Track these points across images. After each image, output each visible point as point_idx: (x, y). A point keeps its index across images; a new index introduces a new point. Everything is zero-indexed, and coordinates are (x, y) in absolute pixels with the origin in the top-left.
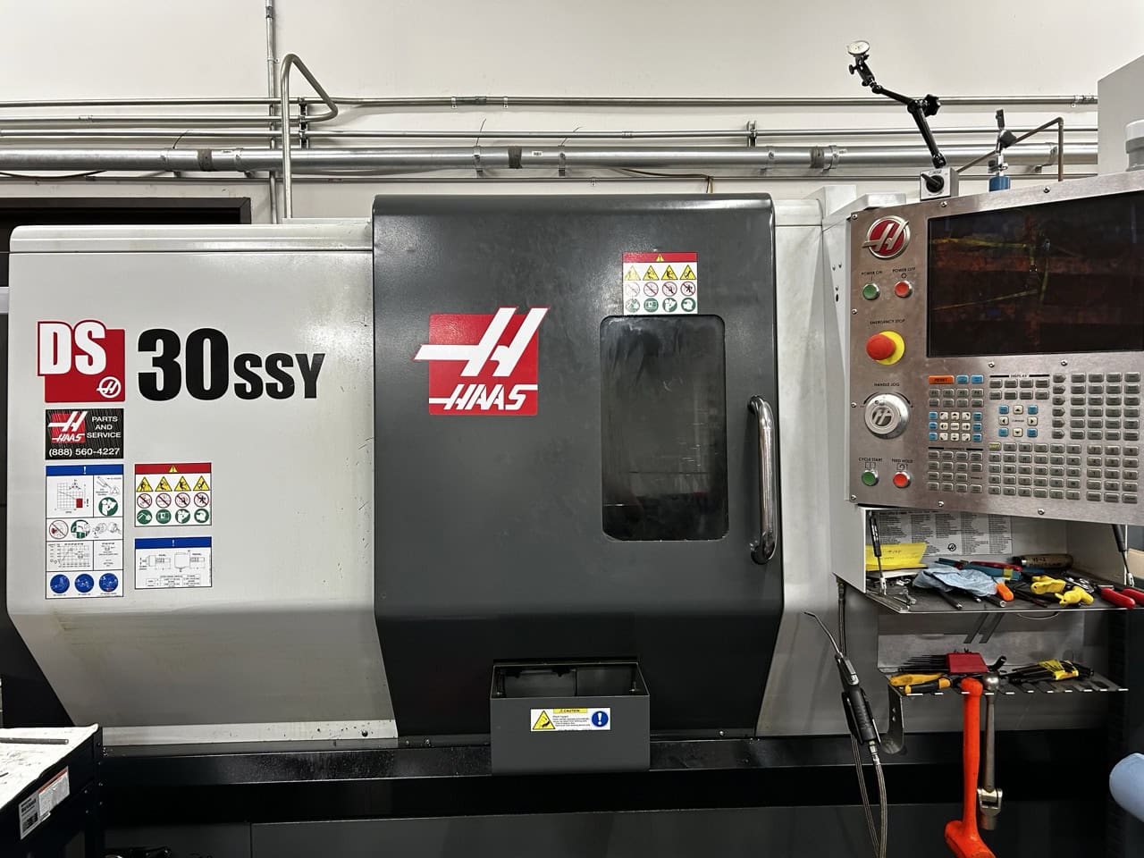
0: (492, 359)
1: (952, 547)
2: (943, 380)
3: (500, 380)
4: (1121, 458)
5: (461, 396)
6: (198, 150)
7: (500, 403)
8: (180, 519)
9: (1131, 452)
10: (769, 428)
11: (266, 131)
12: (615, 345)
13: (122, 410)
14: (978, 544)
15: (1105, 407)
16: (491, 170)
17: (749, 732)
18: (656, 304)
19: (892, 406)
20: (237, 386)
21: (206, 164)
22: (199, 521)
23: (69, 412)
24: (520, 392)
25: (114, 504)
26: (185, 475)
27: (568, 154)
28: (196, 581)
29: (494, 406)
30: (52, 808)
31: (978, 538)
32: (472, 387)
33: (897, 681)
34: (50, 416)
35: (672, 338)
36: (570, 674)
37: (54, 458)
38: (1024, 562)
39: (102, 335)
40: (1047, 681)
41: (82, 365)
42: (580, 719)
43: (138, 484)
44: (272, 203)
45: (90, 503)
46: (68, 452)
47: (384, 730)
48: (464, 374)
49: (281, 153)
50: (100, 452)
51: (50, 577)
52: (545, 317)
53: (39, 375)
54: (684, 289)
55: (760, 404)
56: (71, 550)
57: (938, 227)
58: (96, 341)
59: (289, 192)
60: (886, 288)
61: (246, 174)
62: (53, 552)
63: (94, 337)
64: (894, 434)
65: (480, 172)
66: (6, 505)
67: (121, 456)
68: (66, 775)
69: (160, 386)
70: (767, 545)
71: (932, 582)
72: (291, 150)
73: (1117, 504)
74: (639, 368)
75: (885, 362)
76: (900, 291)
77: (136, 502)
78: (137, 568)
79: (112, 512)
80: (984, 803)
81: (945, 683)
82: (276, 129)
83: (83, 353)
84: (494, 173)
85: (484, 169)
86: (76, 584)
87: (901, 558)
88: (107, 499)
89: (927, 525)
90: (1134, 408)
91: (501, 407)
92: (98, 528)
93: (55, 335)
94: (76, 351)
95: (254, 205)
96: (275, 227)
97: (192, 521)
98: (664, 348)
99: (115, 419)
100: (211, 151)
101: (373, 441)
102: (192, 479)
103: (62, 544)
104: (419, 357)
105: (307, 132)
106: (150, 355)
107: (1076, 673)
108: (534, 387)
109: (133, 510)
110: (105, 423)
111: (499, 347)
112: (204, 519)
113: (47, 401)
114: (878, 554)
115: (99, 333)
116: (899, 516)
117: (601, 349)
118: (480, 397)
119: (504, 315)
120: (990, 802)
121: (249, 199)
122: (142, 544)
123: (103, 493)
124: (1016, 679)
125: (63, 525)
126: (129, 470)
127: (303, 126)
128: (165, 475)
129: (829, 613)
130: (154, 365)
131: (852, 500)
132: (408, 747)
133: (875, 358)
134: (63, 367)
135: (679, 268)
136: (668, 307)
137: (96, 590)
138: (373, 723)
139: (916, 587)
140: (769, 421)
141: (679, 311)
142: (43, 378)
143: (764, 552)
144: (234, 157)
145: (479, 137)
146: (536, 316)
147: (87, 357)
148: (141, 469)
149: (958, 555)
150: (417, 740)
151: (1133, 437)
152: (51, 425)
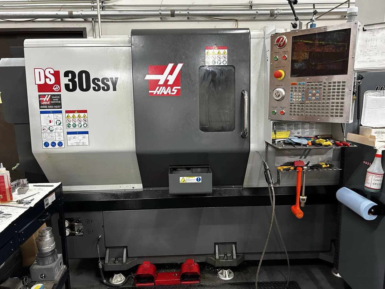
0: (167, 79)
1: (298, 133)
2: (294, 84)
3: (170, 85)
4: (339, 104)
5: (158, 90)
6: (68, 11)
7: (170, 92)
8: (79, 126)
9: (342, 103)
10: (247, 99)
11: (89, 4)
12: (203, 75)
13: (60, 95)
14: (306, 132)
15: (336, 91)
17: (241, 186)
18: (215, 62)
19: (280, 92)
21: (71, 16)
23: (45, 95)
24: (175, 89)
25: (60, 122)
26: (80, 114)
27: (190, 12)
28: (85, 144)
29: (168, 93)
30: (52, 202)
31: (306, 130)
32: (161, 87)
33: (279, 168)
34: (40, 96)
35: (220, 73)
36: (190, 170)
37: (42, 109)
38: (318, 137)
39: (53, 72)
40: (320, 168)
41: (48, 82)
42: (193, 180)
43: (66, 116)
44: (93, 30)
45: (53, 122)
46: (46, 107)
47: (139, 187)
48: (159, 84)
49: (97, 12)
50: (55, 107)
51: (44, 142)
52: (182, 67)
53: (36, 84)
54: (223, 58)
55: (245, 92)
56: (49, 135)
57: (294, 38)
58: (51, 74)
59: (99, 26)
60: (280, 57)
61: (84, 19)
62: (44, 135)
63: (51, 73)
64: (281, 99)
65: (161, 18)
66: (29, 124)
67: (61, 108)
68: (54, 194)
69: (71, 88)
70: (245, 133)
71: (290, 141)
72: (100, 11)
73: (338, 117)
74: (210, 82)
75: (279, 79)
76: (284, 58)
77: (66, 121)
78: (68, 140)
79: (60, 124)
80: (301, 200)
81: (292, 168)
82: (93, 4)
84: (166, 19)
85: (163, 18)
86: (51, 144)
87: (283, 135)
88: (58, 120)
89: (291, 127)
90: (344, 90)
91: (170, 94)
92: (56, 129)
93: (39, 72)
94: (46, 77)
95: (87, 30)
96: (95, 39)
97: (83, 127)
98: (217, 75)
99: (59, 97)
100: (72, 11)
101: (133, 103)
102: (82, 115)
103: (46, 133)
104: (146, 78)
105: (104, 5)
106: (67, 78)
107: (328, 166)
108: (180, 88)
109: (65, 124)
110: (56, 98)
111: (169, 75)
112: (86, 126)
113: (39, 92)
114: (275, 134)
115: (52, 72)
116: (284, 124)
117: (199, 76)
118: (164, 90)
119: (170, 66)
120: (303, 200)
121: (86, 28)
122: (69, 133)
123: (56, 119)
124: (312, 168)
125: (46, 128)
126: (64, 112)
127: (102, 3)
128: (74, 114)
129: (263, 152)
130: (69, 81)
131: (269, 119)
132: (146, 191)
133: (276, 78)
134: (43, 82)
135: (222, 51)
136: (219, 63)
137: (57, 146)
138: (136, 184)
139: (286, 143)
140: (247, 97)
141: (222, 64)
142: (37, 85)
143: (244, 135)
144: (80, 14)
145: (160, 6)
146: (180, 66)
147: (49, 79)
148: (67, 112)
149: (300, 135)
150: (148, 189)
151: (343, 99)
152: (40, 99)
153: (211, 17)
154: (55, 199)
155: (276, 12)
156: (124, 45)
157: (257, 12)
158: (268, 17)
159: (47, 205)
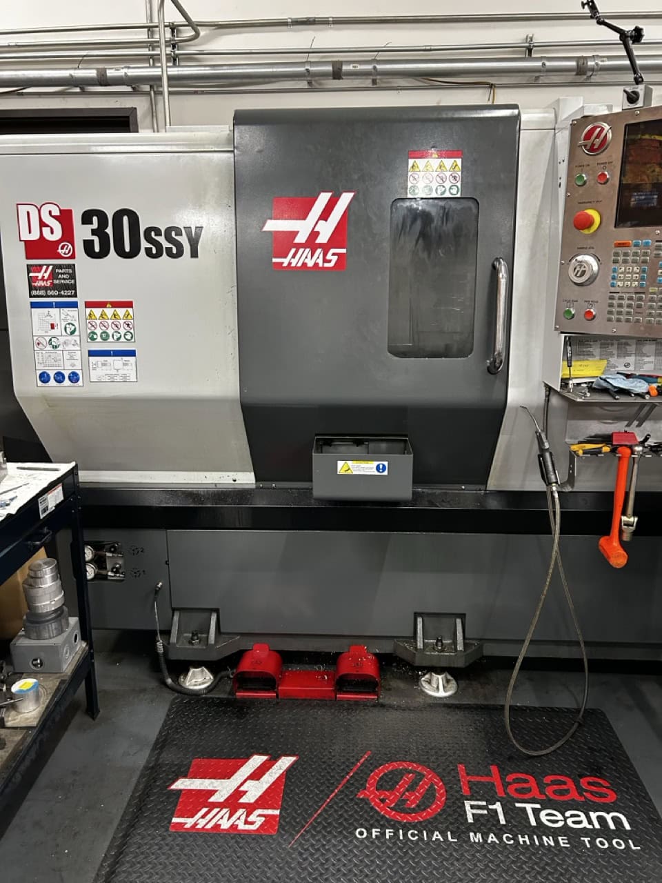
0: (315, 230)
1: (627, 365)
2: (624, 244)
3: (320, 245)
5: (294, 257)
6: (97, 69)
7: (320, 262)
8: (115, 338)
10: (504, 280)
11: (145, 51)
12: (401, 219)
13: (74, 265)
14: (645, 363)
16: (319, 81)
17: (482, 487)
18: (431, 190)
19: (586, 262)
20: (146, 249)
21: (103, 80)
22: (127, 340)
23: (41, 266)
24: (334, 254)
25: (74, 327)
26: (117, 309)
27: (379, 67)
28: (127, 378)
29: (316, 264)
30: (55, 504)
31: (646, 359)
32: (301, 250)
33: (575, 448)
34: (30, 268)
35: (441, 215)
36: (364, 446)
37: (35, 296)
39: (57, 213)
41: (47, 234)
42: (368, 468)
43: (87, 314)
44: (153, 113)
45: (59, 327)
46: (43, 293)
47: (246, 479)
48: (296, 241)
49: (160, 69)
50: (62, 293)
51: (39, 373)
53: (21, 240)
54: (452, 179)
55: (500, 263)
56: (50, 356)
57: (631, 129)
58: (54, 217)
59: (166, 103)
60: (591, 177)
61: (132, 88)
62: (39, 358)
63: (53, 214)
64: (588, 283)
65: (310, 83)
66: (7, 330)
67: (75, 295)
68: (61, 487)
69: (97, 249)
70: (497, 361)
71: (605, 384)
72: (167, 67)
74: (417, 237)
75: (586, 232)
76: (601, 179)
77: (87, 326)
78: (91, 368)
79: (72, 333)
80: (625, 525)
81: (606, 449)
82: (153, 50)
83: (47, 226)
84: (320, 84)
85: (313, 82)
86: (55, 378)
87: (587, 370)
88: (69, 324)
89: (610, 349)
91: (321, 265)
92: (65, 343)
93: (28, 213)
94: (42, 224)
95: (138, 113)
96: (156, 135)
97: (123, 339)
98: (435, 222)
99: (71, 271)
100: (105, 69)
101: (236, 287)
102: (121, 312)
103: (44, 352)
104: (266, 228)
105: (177, 52)
106: (89, 227)
108: (344, 251)
109: (85, 332)
110: (64, 273)
111: (320, 222)
112: (130, 338)
113: (27, 258)
114: (570, 366)
115: (56, 212)
116: (592, 343)
117: (391, 223)
118: (306, 257)
119: (324, 198)
120: (628, 524)
121: (135, 108)
122: (92, 353)
123: (65, 320)
124: (655, 449)
125: (44, 341)
126: (81, 305)
127: (174, 47)
128: (104, 309)
129: (537, 408)
130: (92, 234)
131: (556, 329)
132: (262, 488)
133: (578, 231)
134: (35, 236)
135: (448, 162)
136: (439, 192)
137: (67, 382)
138: (240, 474)
139: (595, 389)
140: (505, 275)
141: (447, 195)
142: (23, 243)
143: (495, 366)
144: (123, 74)
145: (309, 53)
146: (346, 199)
147: (49, 228)
148: (89, 305)
149: (631, 370)
150: (267, 484)
152: (31, 275)
153: (428, 79)
154: (62, 498)
155: (591, 63)
156: (218, 148)
157: (544, 64)
158: (571, 77)
159: (45, 510)
